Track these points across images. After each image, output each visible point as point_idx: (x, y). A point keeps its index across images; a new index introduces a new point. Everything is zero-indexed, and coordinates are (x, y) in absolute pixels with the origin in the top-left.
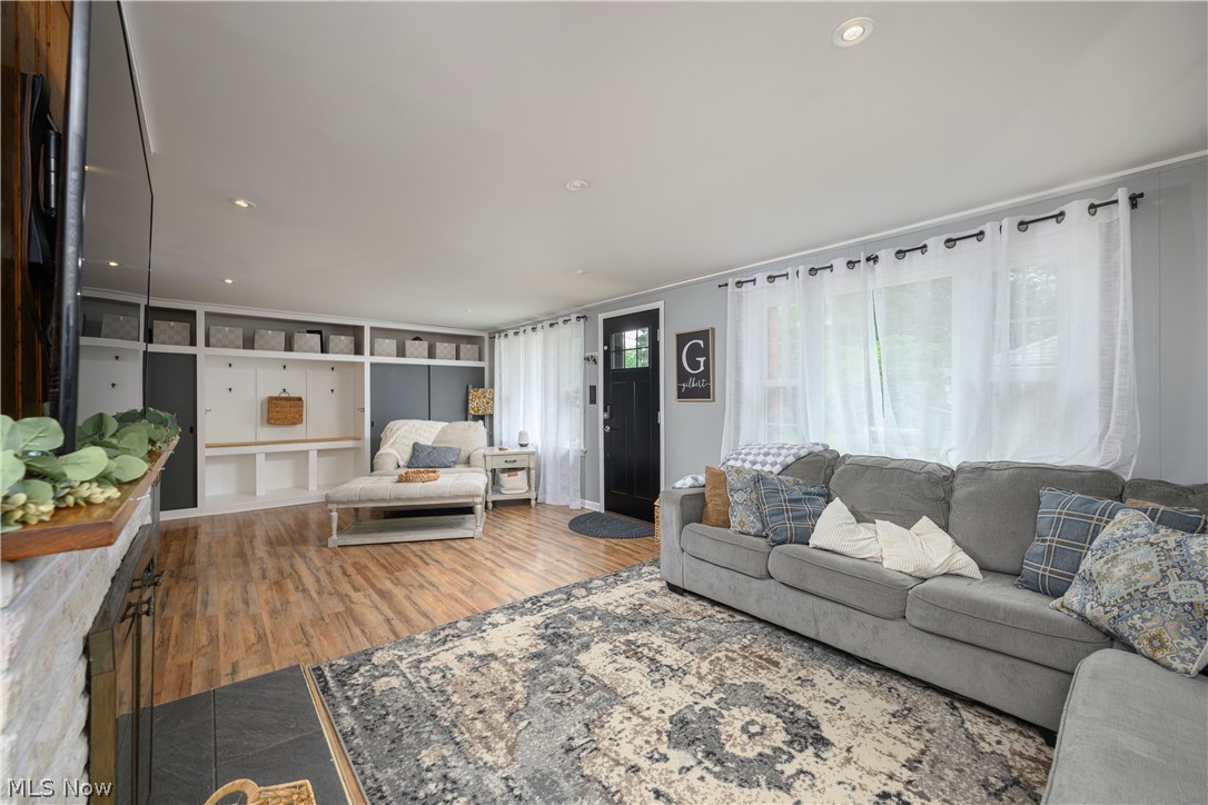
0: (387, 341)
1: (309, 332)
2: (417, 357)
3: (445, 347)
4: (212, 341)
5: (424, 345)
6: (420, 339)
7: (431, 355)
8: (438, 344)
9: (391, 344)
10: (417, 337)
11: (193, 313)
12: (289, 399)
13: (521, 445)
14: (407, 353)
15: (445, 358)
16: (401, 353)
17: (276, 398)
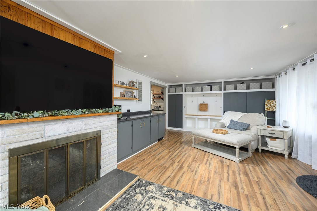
0: (230, 85)
1: (208, 86)
2: (242, 89)
3: (255, 85)
4: (186, 91)
5: (245, 85)
6: (244, 83)
7: (248, 88)
8: (251, 84)
9: (232, 86)
10: (243, 82)
11: (182, 85)
12: (205, 104)
13: (284, 127)
14: (238, 88)
15: (255, 88)
16: (236, 88)
17: (202, 104)
